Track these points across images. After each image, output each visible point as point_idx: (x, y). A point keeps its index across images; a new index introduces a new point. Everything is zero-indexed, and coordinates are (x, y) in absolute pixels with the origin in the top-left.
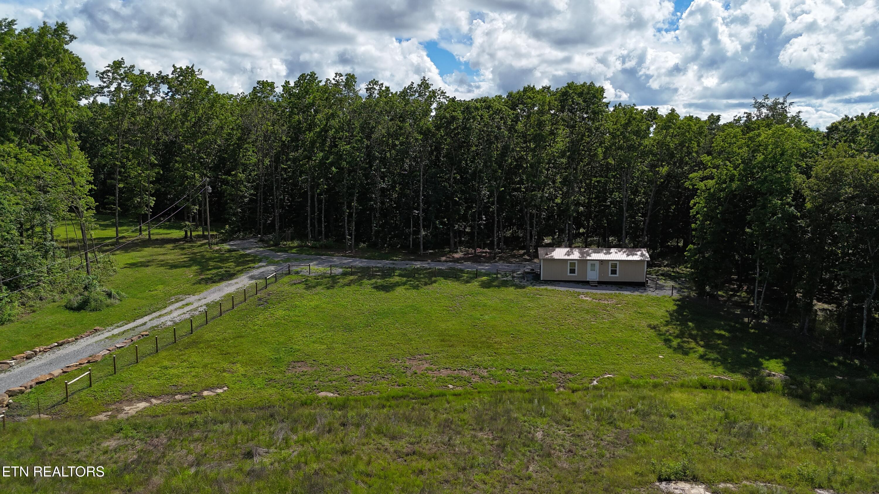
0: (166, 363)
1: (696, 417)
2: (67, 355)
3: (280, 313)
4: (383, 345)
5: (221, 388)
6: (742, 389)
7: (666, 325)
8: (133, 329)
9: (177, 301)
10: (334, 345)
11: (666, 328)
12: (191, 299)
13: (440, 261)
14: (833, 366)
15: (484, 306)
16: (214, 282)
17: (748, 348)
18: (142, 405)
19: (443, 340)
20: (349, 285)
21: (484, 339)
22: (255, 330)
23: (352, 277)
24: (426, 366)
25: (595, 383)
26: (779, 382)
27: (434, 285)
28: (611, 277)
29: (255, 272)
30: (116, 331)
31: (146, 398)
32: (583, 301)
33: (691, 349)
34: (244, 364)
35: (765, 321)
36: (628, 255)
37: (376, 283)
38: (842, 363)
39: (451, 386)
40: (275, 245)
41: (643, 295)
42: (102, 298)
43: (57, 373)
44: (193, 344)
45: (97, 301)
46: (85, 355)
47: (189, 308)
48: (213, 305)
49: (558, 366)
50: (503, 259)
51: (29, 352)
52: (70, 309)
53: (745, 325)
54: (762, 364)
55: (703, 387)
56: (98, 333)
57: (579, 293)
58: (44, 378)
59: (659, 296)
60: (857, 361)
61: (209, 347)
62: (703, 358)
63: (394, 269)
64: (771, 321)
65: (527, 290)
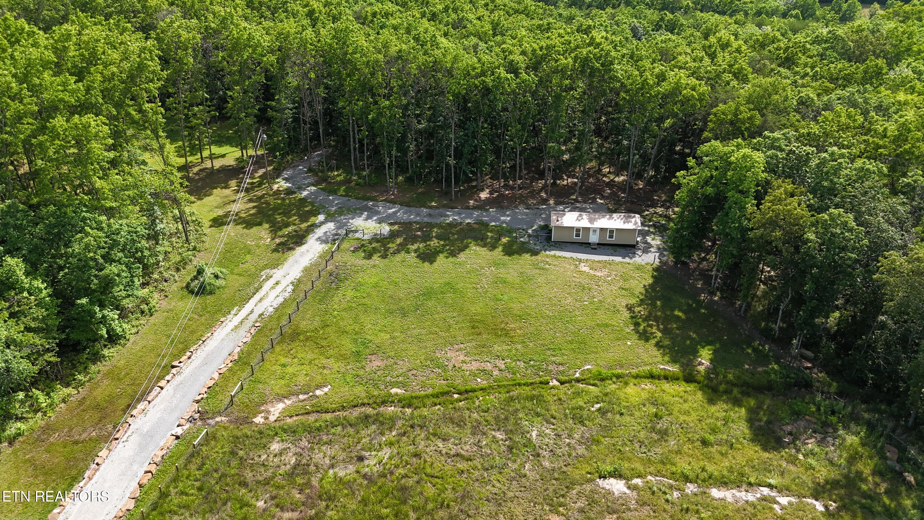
0: (283, 360)
1: (637, 414)
2: (213, 352)
3: (350, 294)
4: (430, 333)
5: (326, 386)
6: (678, 379)
7: (640, 305)
8: (246, 318)
9: (269, 277)
10: (396, 334)
11: (639, 309)
12: (278, 274)
13: (468, 208)
14: (748, 353)
15: (505, 282)
16: (290, 249)
17: (694, 333)
18: (281, 406)
19: (473, 328)
20: (398, 251)
21: (503, 325)
22: (335, 317)
23: (399, 241)
24: (462, 358)
25: (577, 375)
26: (703, 373)
27: (467, 251)
28: (608, 240)
29: (320, 232)
30: (236, 320)
31: (281, 398)
32: (582, 273)
33: (652, 333)
34: (337, 360)
35: (716, 298)
36: (624, 223)
37: (419, 248)
38: (755, 350)
39: (479, 380)
40: (325, 180)
41: (631, 261)
42: (213, 281)
43: (216, 376)
44: (295, 336)
45: (210, 284)
46: (225, 353)
47: (279, 288)
48: (296, 284)
49: (554, 356)
50: (523, 200)
51: (188, 354)
52: (192, 292)
53: (700, 304)
54: (698, 352)
55: (652, 376)
56: (224, 324)
57: (580, 261)
58: (211, 383)
59: (643, 263)
60: (767, 347)
61: (307, 339)
62: (658, 345)
63: (431, 226)
64: (721, 298)
65: (539, 257)
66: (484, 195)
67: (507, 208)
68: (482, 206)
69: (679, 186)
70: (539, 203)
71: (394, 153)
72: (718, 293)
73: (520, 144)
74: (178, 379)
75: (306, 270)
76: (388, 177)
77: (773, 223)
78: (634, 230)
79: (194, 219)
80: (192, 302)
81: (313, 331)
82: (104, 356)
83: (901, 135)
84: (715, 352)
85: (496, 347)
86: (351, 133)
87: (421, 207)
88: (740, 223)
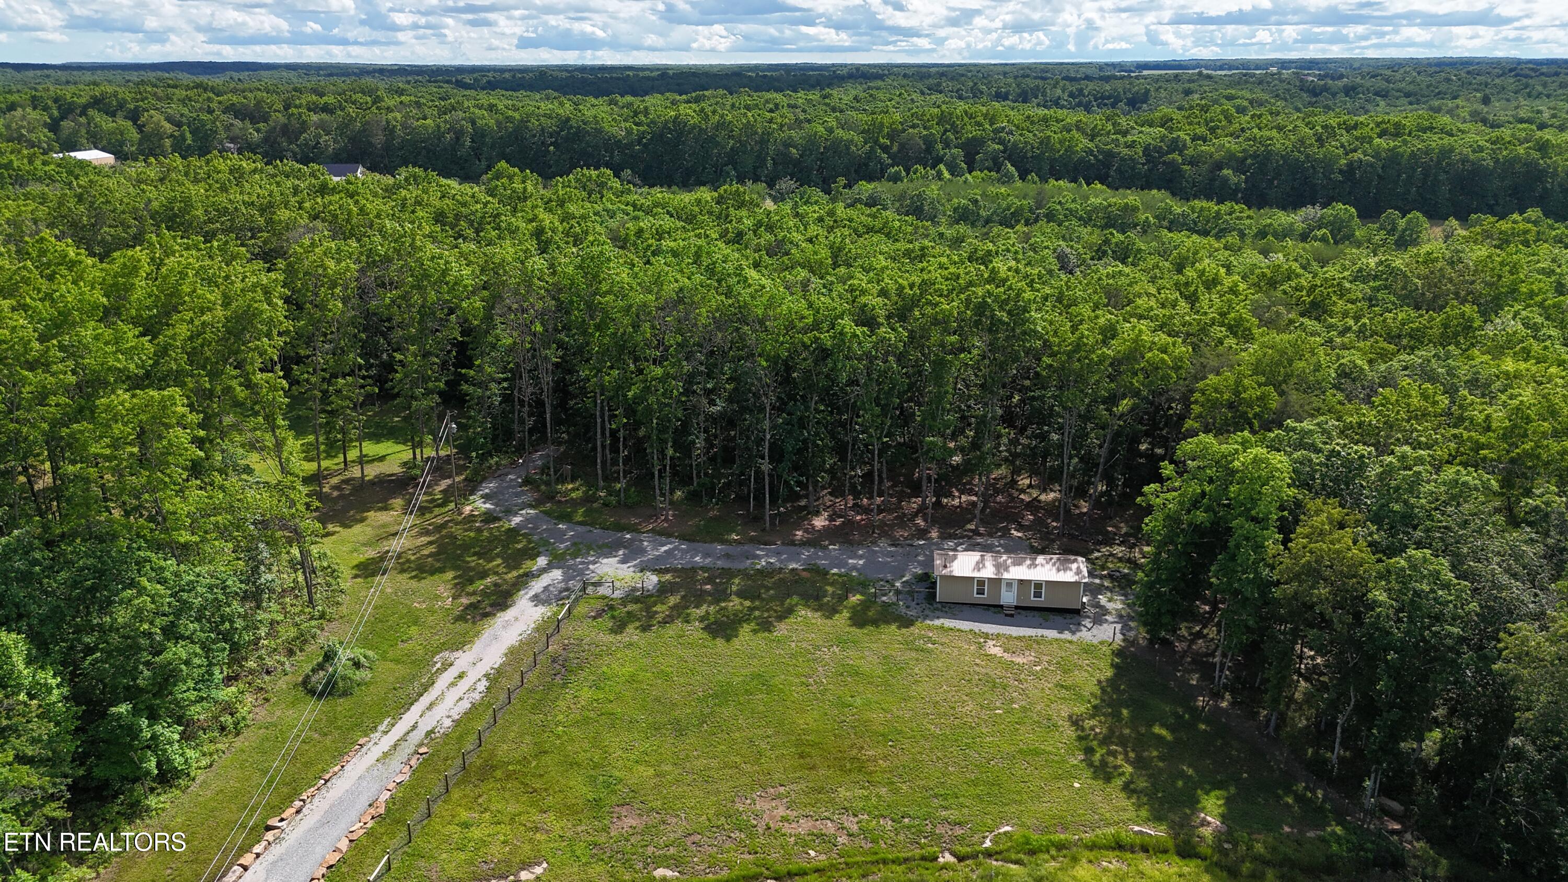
0: (464, 815)
2: (341, 800)
3: (586, 694)
4: (726, 766)
5: (539, 864)
6: (1165, 851)
7: (1092, 717)
8: (404, 738)
9: (447, 665)
10: (667, 768)
11: (1092, 723)
12: (462, 660)
13: (793, 543)
14: (1287, 804)
15: (857, 674)
16: (486, 615)
17: (1189, 766)
19: (801, 756)
20: (671, 619)
21: (854, 752)
22: (559, 737)
23: (673, 600)
24: (781, 811)
25: (988, 844)
26: (1210, 840)
27: (791, 620)
28: (1033, 601)
29: (537, 586)
30: (386, 742)
32: (990, 658)
33: (1116, 767)
34: (561, 814)
35: (1224, 704)
36: (1059, 570)
37: (708, 613)
38: (1299, 798)
39: (812, 853)
40: (551, 497)
41: (1075, 638)
42: (349, 673)
43: (344, 845)
44: (487, 771)
45: (344, 678)
46: (364, 801)
47: (464, 685)
48: (494, 678)
49: (946, 808)
50: (885, 531)
51: (298, 804)
52: (312, 692)
53: (1196, 714)
54: (1198, 802)
55: (1119, 846)
56: (364, 749)
57: (986, 636)
58: (333, 858)
59: (1095, 642)
60: (1320, 793)
61: (509, 776)
62: (1128, 788)
63: (728, 574)
64: (1233, 704)
65: (915, 630)
66: (819, 522)
67: (860, 544)
68: (816, 540)
69: (1149, 510)
70: (912, 537)
71: (670, 452)
72: (1228, 696)
73: (879, 439)
74: (277, 850)
75: (513, 653)
76: (658, 491)
77: (1313, 573)
78: (1077, 584)
79: (325, 564)
80: (312, 710)
81: (519, 762)
82: (148, 809)
83: (1515, 426)
84: (1229, 801)
85: (843, 792)
86: (599, 420)
87: (712, 542)
88: (1256, 572)
